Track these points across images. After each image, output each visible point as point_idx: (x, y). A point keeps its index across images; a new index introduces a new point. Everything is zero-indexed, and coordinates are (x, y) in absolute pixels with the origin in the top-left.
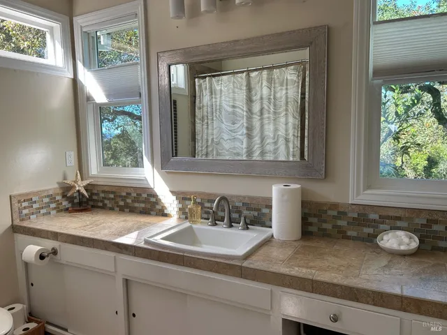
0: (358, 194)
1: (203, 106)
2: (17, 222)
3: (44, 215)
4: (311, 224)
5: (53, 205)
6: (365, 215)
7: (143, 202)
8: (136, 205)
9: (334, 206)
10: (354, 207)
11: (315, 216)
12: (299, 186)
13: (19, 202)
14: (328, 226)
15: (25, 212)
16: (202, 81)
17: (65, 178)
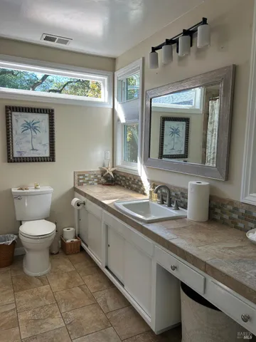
0: (246, 196)
1: (214, 122)
2: (76, 186)
3: (91, 184)
4: (216, 213)
5: (96, 180)
6: (251, 213)
7: (136, 184)
8: (134, 186)
9: (231, 202)
10: (243, 205)
11: (220, 208)
12: (208, 183)
13: (79, 175)
14: (226, 217)
15: (81, 181)
16: (214, 102)
17: (104, 166)
